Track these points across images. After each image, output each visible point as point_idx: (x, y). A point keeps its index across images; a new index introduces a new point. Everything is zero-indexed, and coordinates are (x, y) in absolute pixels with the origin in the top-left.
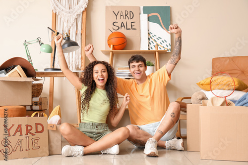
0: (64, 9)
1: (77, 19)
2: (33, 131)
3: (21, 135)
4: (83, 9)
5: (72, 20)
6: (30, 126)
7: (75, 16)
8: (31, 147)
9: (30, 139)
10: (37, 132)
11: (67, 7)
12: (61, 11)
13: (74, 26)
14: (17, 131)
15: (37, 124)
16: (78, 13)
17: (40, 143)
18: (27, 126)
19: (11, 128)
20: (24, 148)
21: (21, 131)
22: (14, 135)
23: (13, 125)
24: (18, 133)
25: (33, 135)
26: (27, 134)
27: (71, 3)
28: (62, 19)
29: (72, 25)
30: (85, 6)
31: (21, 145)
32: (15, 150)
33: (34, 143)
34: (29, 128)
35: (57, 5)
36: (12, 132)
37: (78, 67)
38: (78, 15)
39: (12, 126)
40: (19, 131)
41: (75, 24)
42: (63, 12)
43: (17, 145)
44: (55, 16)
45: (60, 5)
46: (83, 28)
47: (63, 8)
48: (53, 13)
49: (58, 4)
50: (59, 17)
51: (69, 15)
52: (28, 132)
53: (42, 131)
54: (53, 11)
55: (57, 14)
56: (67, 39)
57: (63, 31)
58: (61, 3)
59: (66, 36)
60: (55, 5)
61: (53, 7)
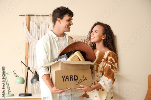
0: (34, 39)
11: (37, 38)
12: (32, 41)
28: (33, 48)
42: (34, 42)
49: (30, 36)
54: (26, 41)
55: (29, 43)
56: (35, 74)
57: (34, 56)
58: (32, 35)
59: (35, 72)
60: (27, 37)
61: (26, 38)
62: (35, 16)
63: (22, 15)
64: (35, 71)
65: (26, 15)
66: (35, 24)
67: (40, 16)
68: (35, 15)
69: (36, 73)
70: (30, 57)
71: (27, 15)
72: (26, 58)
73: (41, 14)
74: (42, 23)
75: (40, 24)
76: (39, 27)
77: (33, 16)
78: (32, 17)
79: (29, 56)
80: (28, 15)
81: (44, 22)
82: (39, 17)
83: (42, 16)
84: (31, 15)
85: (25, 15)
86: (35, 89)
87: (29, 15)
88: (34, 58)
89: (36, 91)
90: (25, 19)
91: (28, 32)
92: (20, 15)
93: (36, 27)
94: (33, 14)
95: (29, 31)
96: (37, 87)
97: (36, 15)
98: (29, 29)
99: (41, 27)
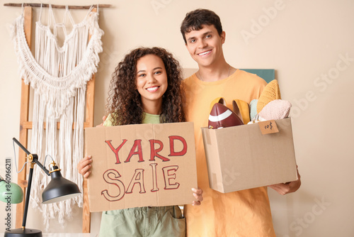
0: (47, 75)
1: (75, 98)
2: (165, 152)
3: (141, 160)
4: (88, 77)
5: (65, 100)
6: (159, 142)
7: (71, 92)
8: (161, 184)
9: (159, 168)
10: (173, 153)
11: (54, 71)
12: (41, 80)
13: (68, 112)
14: (132, 153)
15: (172, 138)
16: (77, 86)
17: (180, 177)
18: (152, 142)
19: (121, 146)
20: (149, 187)
21: (140, 153)
22: (128, 160)
23: (125, 141)
24: (135, 158)
25: (165, 160)
26: (152, 159)
27: (61, 62)
28: (43, 99)
29: (65, 111)
30: (92, 69)
31: (141, 181)
32: (129, 191)
33: (167, 177)
34: (157, 146)
35: (32, 68)
36: (123, 154)
37: (76, 204)
38: (77, 90)
39: (123, 143)
40: (136, 153)
41: (71, 108)
42: (45, 83)
43: (134, 181)
44: (28, 91)
45: (38, 68)
46: (87, 117)
47: (44, 73)
48: (23, 84)
49: (35, 64)
50: (36, 92)
51: (58, 88)
52: (154, 154)
53: (183, 153)
54: (23, 79)
55: (32, 85)
56: (54, 176)
57: (44, 124)
58: (41, 62)
59: (53, 170)
60: (27, 67)
61: (23, 71)
62: (50, 9)
63: (12, 5)
64: (56, 167)
65: (25, 5)
66: (49, 32)
67: (64, 7)
68: (50, 6)
69: (58, 173)
70: (34, 126)
71: (28, 5)
72: (21, 128)
73: (67, 4)
74: (69, 28)
75: (65, 31)
76: (60, 42)
77: (44, 8)
78: (40, 11)
79: (31, 123)
80: (31, 5)
81: (75, 26)
82: (62, 10)
83: (70, 8)
84: (38, 6)
85: (20, 5)
86: (45, 217)
87: (34, 6)
88: (45, 129)
89: (48, 225)
90: (19, 15)
91: (30, 52)
92: (5, 5)
93: (52, 39)
94: (45, 3)
95: (31, 50)
96: (52, 213)
97: (54, 7)
98: (31, 46)
99: (65, 41)
